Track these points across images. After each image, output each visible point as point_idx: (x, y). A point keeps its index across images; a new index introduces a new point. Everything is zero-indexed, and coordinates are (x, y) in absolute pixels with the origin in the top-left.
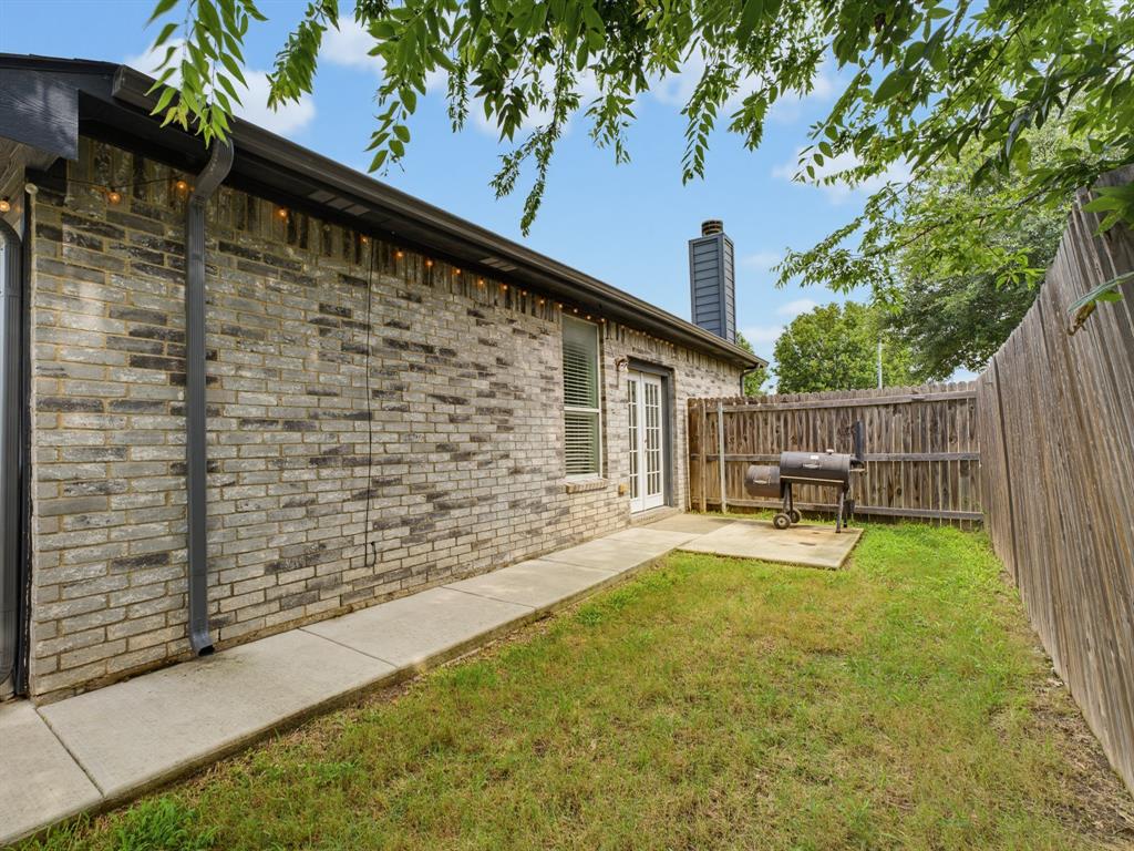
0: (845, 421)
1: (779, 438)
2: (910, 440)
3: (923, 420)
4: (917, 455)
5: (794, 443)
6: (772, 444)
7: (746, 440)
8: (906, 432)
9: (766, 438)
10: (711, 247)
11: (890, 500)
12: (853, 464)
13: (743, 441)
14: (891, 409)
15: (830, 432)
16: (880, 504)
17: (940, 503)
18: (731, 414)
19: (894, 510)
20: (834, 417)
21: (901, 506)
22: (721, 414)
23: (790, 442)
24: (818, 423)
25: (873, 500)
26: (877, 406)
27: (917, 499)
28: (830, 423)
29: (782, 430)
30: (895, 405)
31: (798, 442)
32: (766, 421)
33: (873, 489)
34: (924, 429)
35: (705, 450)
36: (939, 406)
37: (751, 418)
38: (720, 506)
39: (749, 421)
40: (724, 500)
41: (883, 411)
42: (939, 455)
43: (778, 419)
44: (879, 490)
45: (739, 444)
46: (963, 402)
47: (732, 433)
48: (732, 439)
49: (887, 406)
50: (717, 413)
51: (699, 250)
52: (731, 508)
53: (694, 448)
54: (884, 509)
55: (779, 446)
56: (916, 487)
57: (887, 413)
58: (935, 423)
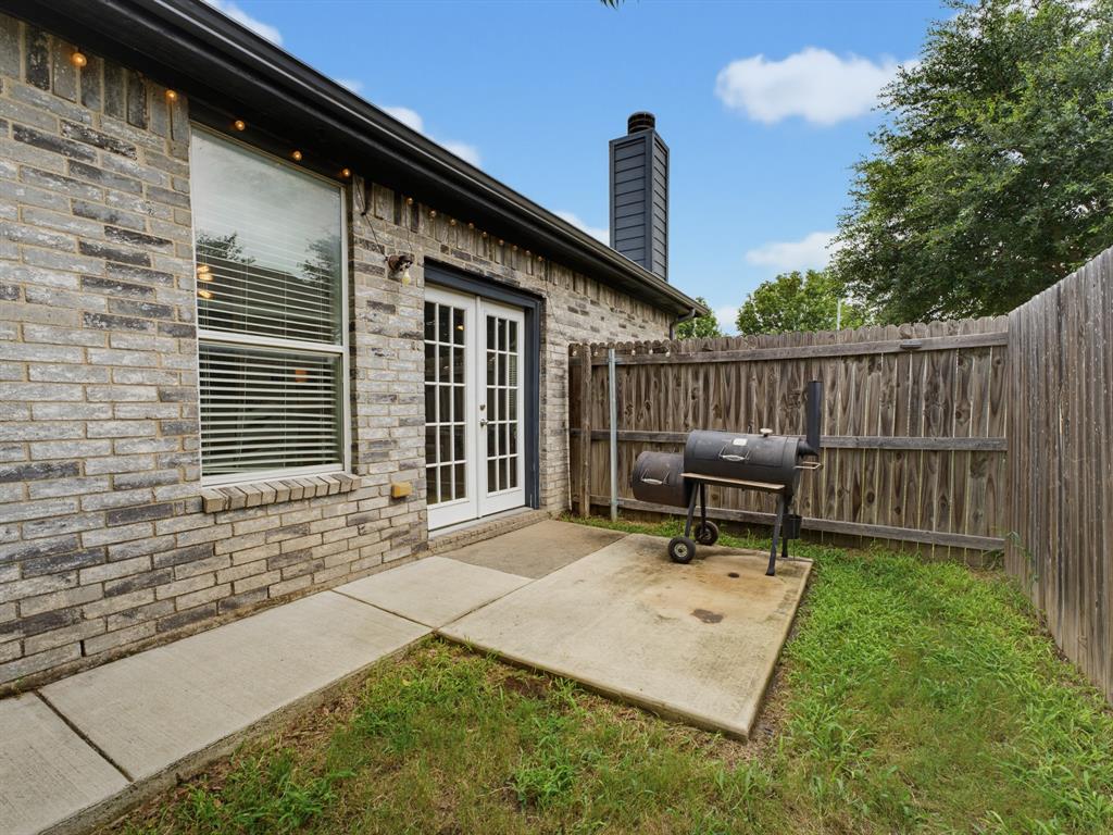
0: (793, 382)
1: (696, 408)
2: (892, 414)
3: (916, 382)
4: (904, 440)
5: (718, 415)
6: (686, 416)
7: (648, 408)
8: (887, 401)
9: (677, 405)
10: (639, 149)
11: (856, 509)
12: (801, 453)
13: (644, 409)
14: (866, 363)
15: (772, 400)
16: (840, 515)
17: (934, 521)
18: (628, 368)
19: (860, 527)
20: (777, 375)
21: (872, 521)
22: (612, 366)
23: (712, 413)
24: (754, 384)
25: (830, 509)
26: (845, 358)
27: (898, 510)
28: (772, 384)
29: (701, 393)
30: (873, 357)
31: (723, 416)
32: (677, 379)
33: (831, 492)
34: (916, 397)
35: (589, 423)
36: (943, 358)
37: (657, 373)
38: (609, 507)
39: (653, 379)
40: (614, 500)
41: (854, 366)
42: (938, 441)
43: (696, 378)
44: (840, 493)
45: (639, 415)
46: (982, 351)
47: (629, 398)
48: (629, 407)
49: (859, 358)
50: (607, 366)
51: (621, 154)
52: (623, 511)
53: (574, 420)
54: (845, 524)
55: (695, 419)
56: (898, 490)
57: (860, 370)
58: (934, 388)
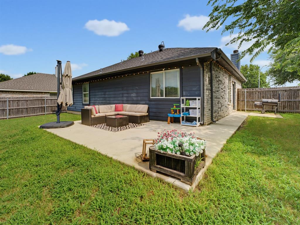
0: (274, 93)
2: (288, 97)
3: (292, 93)
4: (290, 100)
5: (262, 97)
6: (257, 98)
7: (251, 97)
8: (287, 95)
9: (255, 96)
10: (237, 56)
11: (284, 109)
12: (279, 101)
13: (250, 97)
14: (285, 91)
15: (271, 95)
16: (281, 109)
17: (295, 109)
18: (248, 92)
19: (285, 110)
20: (272, 93)
21: (286, 110)
22: (246, 92)
23: (261, 97)
24: (268, 94)
25: (280, 109)
26: (282, 90)
27: (290, 108)
29: (259, 95)
30: (286, 90)
31: (263, 97)
32: (256, 93)
33: (280, 106)
34: (292, 95)
35: (241, 99)
36: (295, 91)
37: (252, 92)
38: (245, 110)
39: (252, 93)
40: (246, 109)
41: (283, 92)
42: (295, 100)
43: (259, 93)
44: (281, 107)
45: (249, 98)
47: (248, 96)
48: (248, 97)
49: (284, 90)
50: (244, 92)
51: (233, 57)
52: (247, 110)
53: (238, 98)
54: (282, 110)
55: (259, 98)
56: (290, 106)
57: (284, 92)
58: (294, 94)
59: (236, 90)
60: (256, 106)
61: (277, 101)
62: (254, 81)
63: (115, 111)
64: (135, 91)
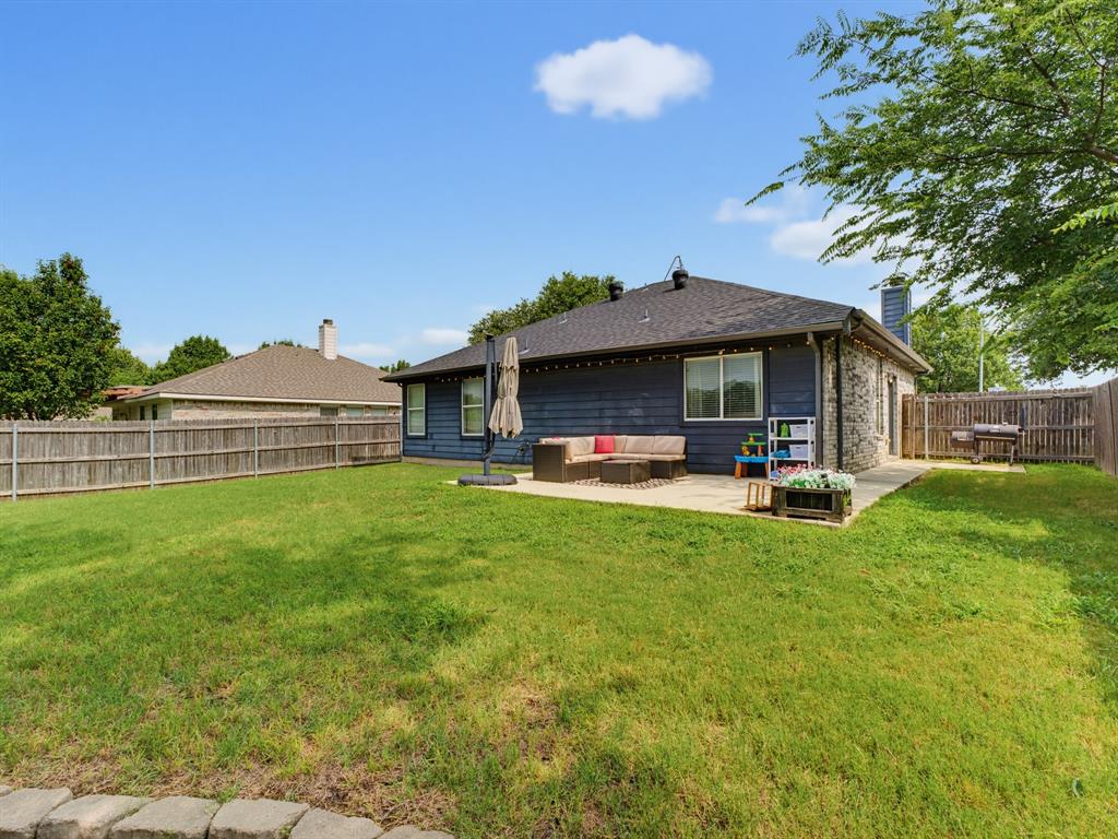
0: (1010, 408)
1: (965, 417)
2: (1051, 418)
3: (1060, 408)
4: (1054, 427)
5: (976, 420)
6: (961, 420)
7: (942, 418)
8: (1048, 414)
9: (956, 417)
10: (897, 295)
11: (1037, 451)
12: (1020, 430)
13: (940, 418)
14: (1039, 401)
15: (1000, 414)
16: (1031, 452)
17: (1069, 452)
18: (932, 404)
19: (1040, 456)
21: (1043, 454)
22: (926, 404)
23: (973, 418)
24: (992, 408)
25: (1026, 451)
26: (1030, 399)
27: (1055, 450)
28: (1000, 409)
29: (968, 413)
30: (1042, 400)
31: (978, 419)
32: (956, 408)
33: (1026, 445)
34: (1060, 412)
35: (914, 423)
36: (1068, 400)
37: (947, 405)
38: (924, 455)
39: (944, 408)
40: (927, 452)
41: (1035, 403)
42: (1068, 427)
43: (965, 406)
44: (1031, 446)
45: (938, 420)
46: (1084, 398)
47: (933, 414)
48: (933, 417)
49: (1037, 400)
50: (923, 403)
52: (931, 457)
53: (905, 422)
54: (1034, 456)
55: (965, 421)
56: (1054, 443)
57: (1037, 404)
58: (1066, 409)
59: (899, 399)
60: (956, 443)
61: (1014, 428)
62: (963, 364)
63: (595, 453)
64: (640, 403)
